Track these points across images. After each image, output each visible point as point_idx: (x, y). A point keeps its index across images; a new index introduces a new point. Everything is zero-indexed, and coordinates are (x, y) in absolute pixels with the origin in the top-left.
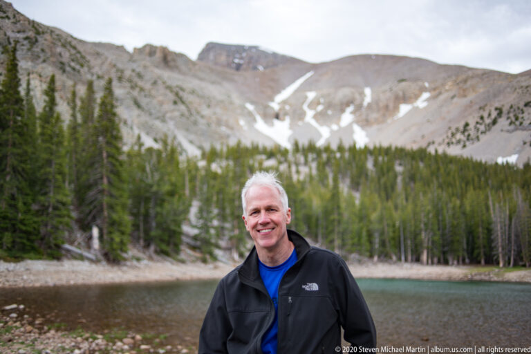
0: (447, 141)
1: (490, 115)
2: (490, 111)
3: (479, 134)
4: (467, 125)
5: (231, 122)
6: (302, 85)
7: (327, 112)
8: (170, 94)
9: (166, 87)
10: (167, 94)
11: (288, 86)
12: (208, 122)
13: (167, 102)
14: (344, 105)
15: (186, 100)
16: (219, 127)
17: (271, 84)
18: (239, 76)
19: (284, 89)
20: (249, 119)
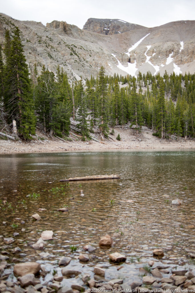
5: (103, 64)
6: (143, 41)
7: (158, 57)
8: (69, 49)
9: (66, 45)
10: (67, 50)
11: (136, 42)
12: (90, 65)
13: (66, 54)
14: (168, 52)
15: (78, 52)
16: (96, 67)
17: (126, 41)
18: (107, 38)
19: (133, 45)
20: (114, 62)
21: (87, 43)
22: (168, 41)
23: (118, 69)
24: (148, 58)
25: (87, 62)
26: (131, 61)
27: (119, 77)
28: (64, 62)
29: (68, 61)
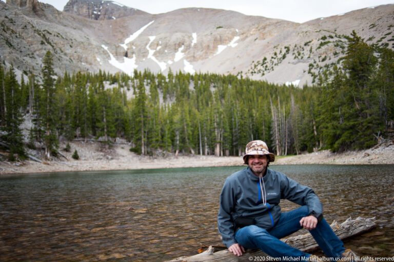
0: (251, 71)
1: (281, 52)
2: (281, 49)
3: (274, 65)
4: (265, 59)
5: (90, 58)
6: (145, 30)
7: (164, 51)
8: (39, 36)
9: (35, 30)
10: (35, 36)
11: (135, 32)
12: (70, 59)
13: (35, 42)
14: (177, 46)
15: (52, 41)
16: (80, 62)
17: (122, 30)
18: (96, 24)
19: (132, 34)
20: (105, 56)
21: (67, 30)
22: (176, 32)
23: (111, 66)
24: (151, 52)
25: (65, 54)
26: (129, 55)
27: (107, 74)
28: (30, 53)
29: (37, 53)
